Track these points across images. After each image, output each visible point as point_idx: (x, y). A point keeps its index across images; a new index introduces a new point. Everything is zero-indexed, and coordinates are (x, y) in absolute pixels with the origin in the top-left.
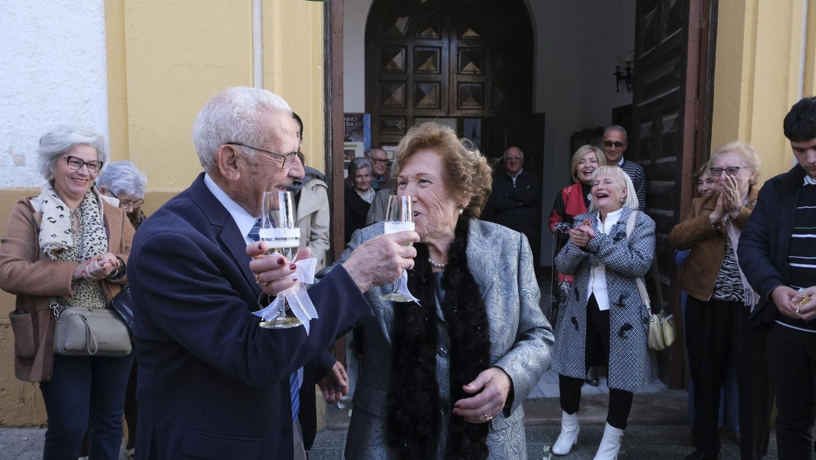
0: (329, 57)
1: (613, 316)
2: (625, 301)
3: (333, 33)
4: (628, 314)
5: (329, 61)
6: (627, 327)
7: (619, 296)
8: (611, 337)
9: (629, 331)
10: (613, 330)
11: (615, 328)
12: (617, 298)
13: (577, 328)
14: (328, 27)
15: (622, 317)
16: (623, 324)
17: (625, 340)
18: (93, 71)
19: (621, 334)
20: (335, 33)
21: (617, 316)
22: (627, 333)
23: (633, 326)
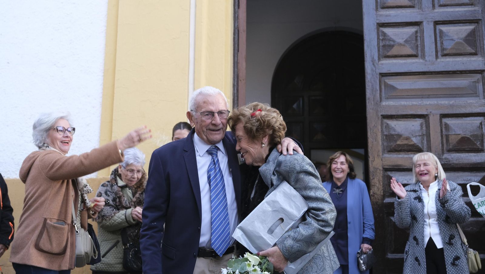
0: (236, 95)
1: (446, 252)
2: (453, 241)
3: (239, 81)
4: (456, 250)
5: (236, 97)
6: (457, 258)
7: (448, 238)
8: (447, 267)
9: (459, 261)
10: (447, 262)
11: (448, 260)
12: (447, 239)
13: (419, 264)
14: (236, 77)
15: (452, 252)
16: (454, 257)
17: (457, 267)
18: (94, 107)
19: (453, 264)
20: (240, 80)
21: (449, 252)
22: (457, 263)
23: (460, 257)
